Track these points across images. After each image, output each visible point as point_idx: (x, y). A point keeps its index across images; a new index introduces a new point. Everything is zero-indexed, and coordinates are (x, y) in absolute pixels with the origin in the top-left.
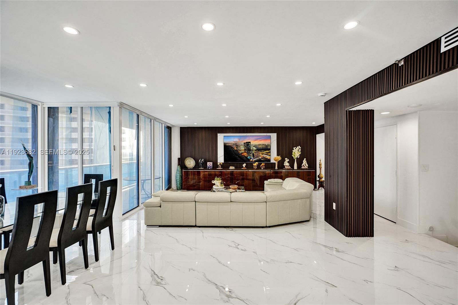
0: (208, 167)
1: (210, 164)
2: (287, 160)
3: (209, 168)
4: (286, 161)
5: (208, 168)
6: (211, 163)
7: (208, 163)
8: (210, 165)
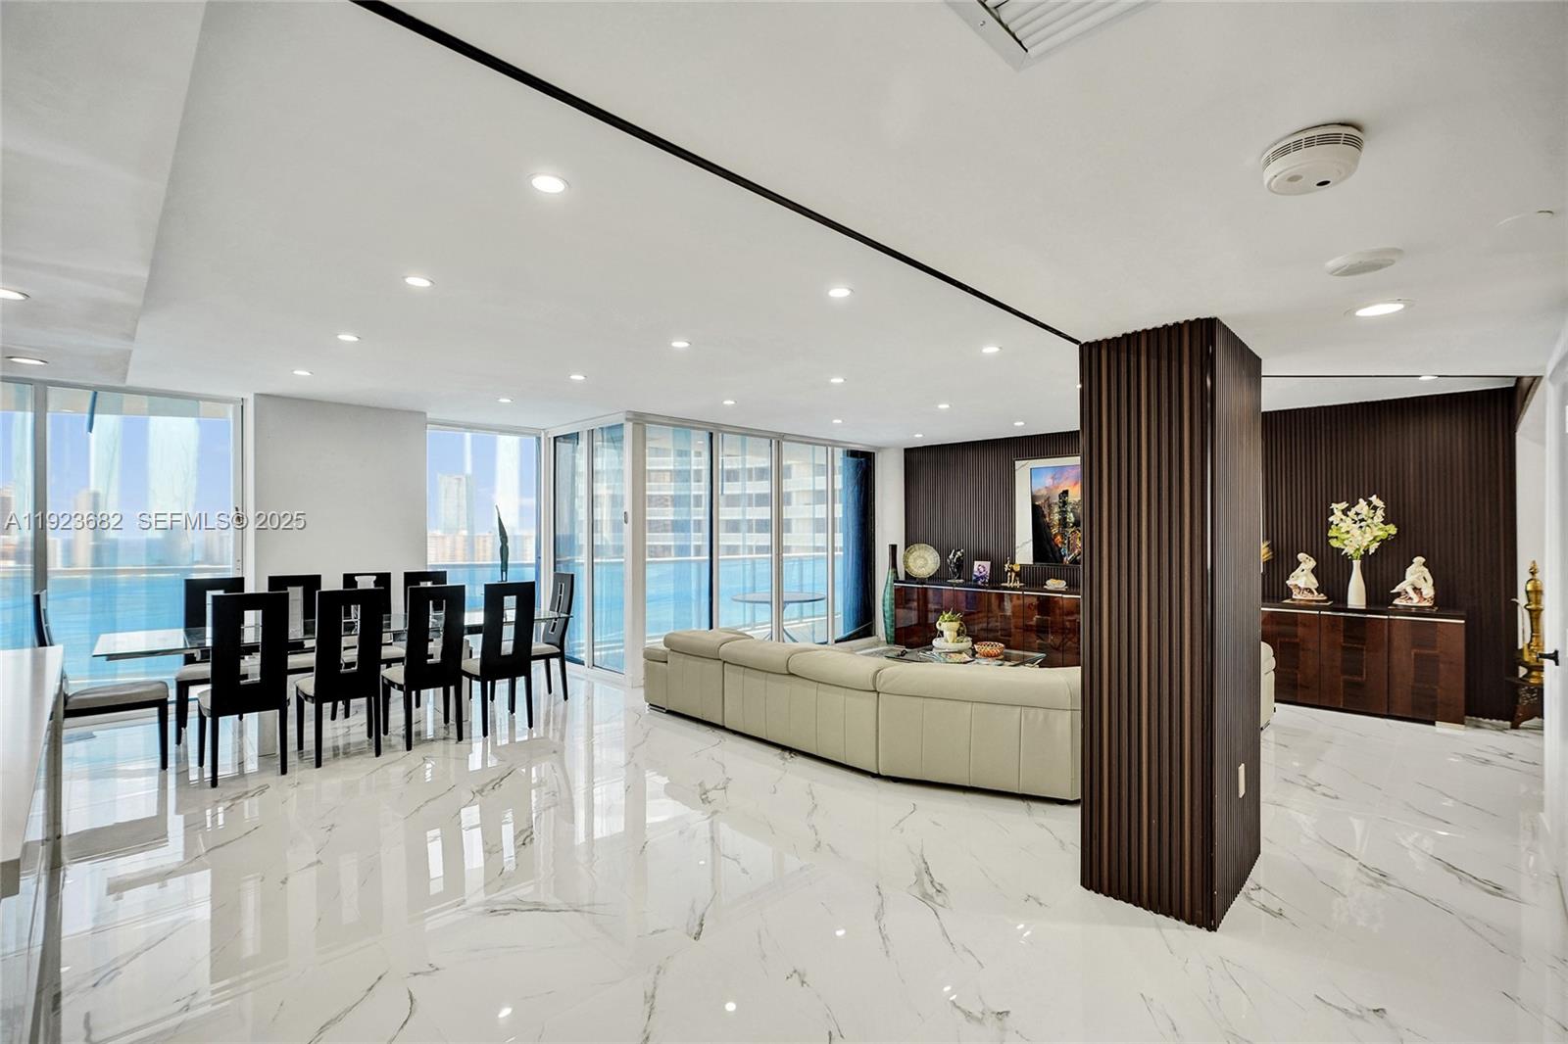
0: (974, 578)
1: (981, 568)
2: (1307, 563)
3: (979, 583)
4: (1302, 566)
5: (976, 581)
6: (987, 564)
7: (977, 563)
8: (982, 570)
